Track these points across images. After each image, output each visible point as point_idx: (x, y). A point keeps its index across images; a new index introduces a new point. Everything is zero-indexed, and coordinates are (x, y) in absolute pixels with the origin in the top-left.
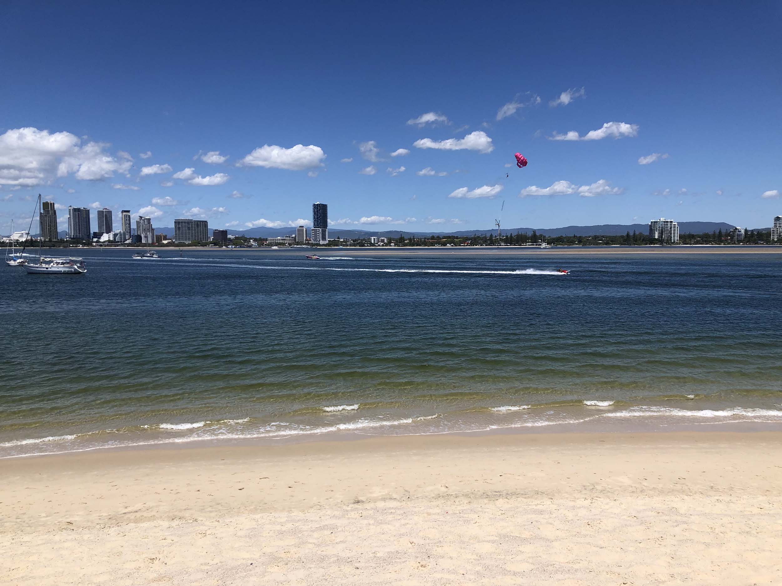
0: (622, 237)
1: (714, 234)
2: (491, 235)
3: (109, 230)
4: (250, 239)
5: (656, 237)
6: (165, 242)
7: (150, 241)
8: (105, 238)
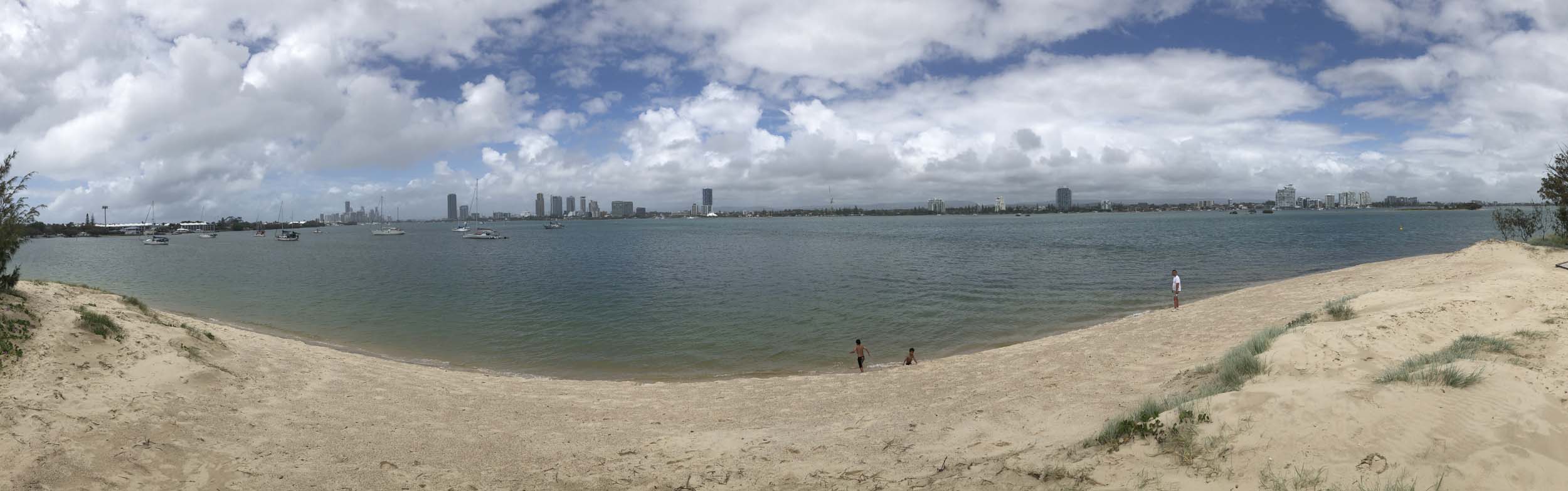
0: (912, 210)
1: (966, 208)
2: (826, 209)
3: (573, 210)
4: (660, 213)
5: (933, 210)
6: (606, 216)
7: (597, 216)
8: (571, 214)
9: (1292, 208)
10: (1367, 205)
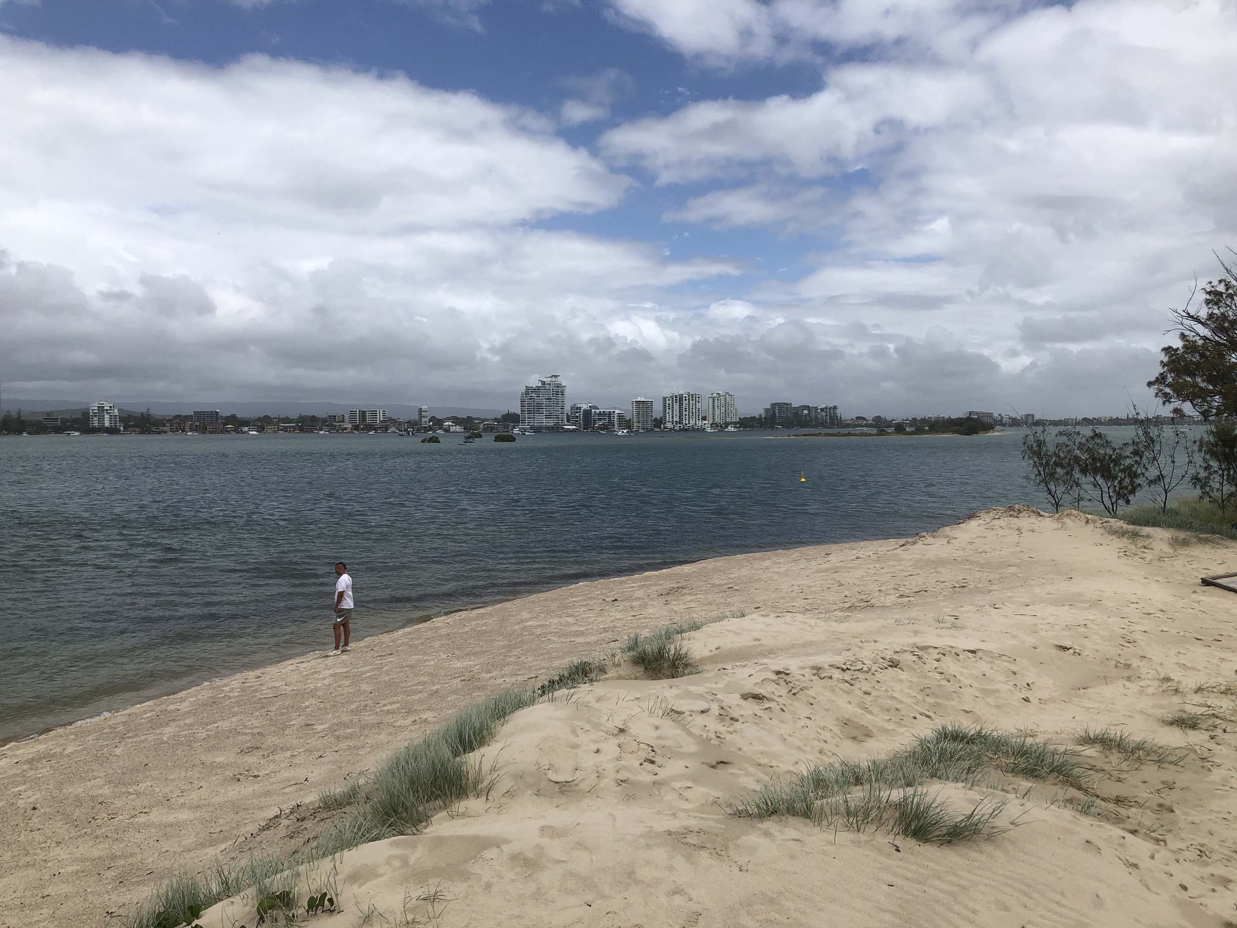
9: (556, 429)
10: (727, 425)
